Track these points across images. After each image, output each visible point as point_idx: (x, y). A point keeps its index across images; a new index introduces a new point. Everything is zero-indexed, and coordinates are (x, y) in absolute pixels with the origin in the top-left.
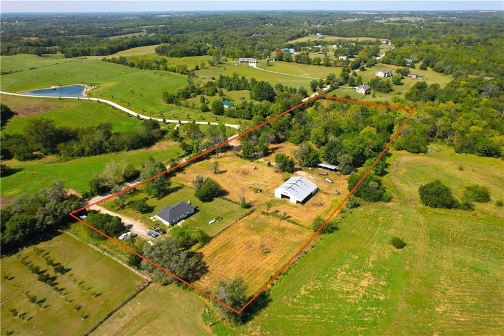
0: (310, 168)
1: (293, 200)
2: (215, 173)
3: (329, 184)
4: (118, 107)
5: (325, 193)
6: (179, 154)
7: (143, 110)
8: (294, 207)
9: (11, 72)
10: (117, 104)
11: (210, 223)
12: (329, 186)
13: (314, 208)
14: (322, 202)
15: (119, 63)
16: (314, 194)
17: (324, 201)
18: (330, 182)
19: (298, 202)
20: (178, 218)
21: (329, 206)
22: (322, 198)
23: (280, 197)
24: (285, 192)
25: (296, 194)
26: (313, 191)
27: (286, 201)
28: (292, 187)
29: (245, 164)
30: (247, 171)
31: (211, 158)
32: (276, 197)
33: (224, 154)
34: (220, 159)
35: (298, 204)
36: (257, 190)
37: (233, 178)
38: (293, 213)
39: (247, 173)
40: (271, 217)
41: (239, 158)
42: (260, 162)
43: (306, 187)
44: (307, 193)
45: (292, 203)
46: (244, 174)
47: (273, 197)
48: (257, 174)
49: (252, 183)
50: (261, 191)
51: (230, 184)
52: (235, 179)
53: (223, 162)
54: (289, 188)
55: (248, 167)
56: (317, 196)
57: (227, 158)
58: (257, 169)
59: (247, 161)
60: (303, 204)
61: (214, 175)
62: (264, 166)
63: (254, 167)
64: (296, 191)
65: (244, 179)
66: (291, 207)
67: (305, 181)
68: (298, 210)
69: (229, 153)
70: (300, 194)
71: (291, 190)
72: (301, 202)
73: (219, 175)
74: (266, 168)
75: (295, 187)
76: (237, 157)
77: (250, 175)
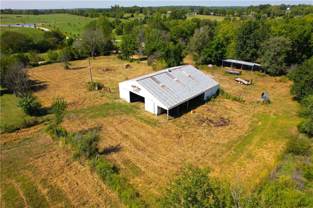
0: (210, 66)
2: (67, 68)
3: (244, 86)
5: (235, 99)
8: (149, 123)
12: (243, 88)
13: (202, 130)
14: (226, 117)
16: (209, 99)
17: (232, 114)
18: (246, 83)
19: (162, 111)
21: (247, 127)
22: (227, 109)
24: (135, 87)
25: (160, 91)
26: (205, 91)
27: (139, 108)
28: (156, 77)
29: (120, 63)
30: (112, 69)
31: (87, 59)
32: (121, 98)
33: (106, 57)
34: (95, 60)
35: (158, 115)
36: (94, 85)
37: (84, 73)
38: (134, 137)
39: (111, 70)
40: (60, 143)
41: (120, 60)
42: (142, 63)
43: (191, 82)
44: (190, 93)
45: (148, 112)
46: (104, 71)
47: (116, 99)
48: (125, 71)
49: (103, 79)
50: (100, 88)
51: (67, 79)
52: (85, 75)
53: (95, 62)
54: (148, 77)
55: (121, 65)
56: (216, 103)
57: (105, 59)
58: (131, 67)
59: (126, 62)
60: (171, 117)
61: (64, 70)
62: (143, 65)
63: (126, 65)
64: (163, 86)
65: (98, 75)
66: (139, 122)
67: (192, 72)
68: (155, 132)
69: (112, 56)
70: (172, 93)
71: (150, 83)
72: (169, 110)
73: (70, 71)
74: (143, 67)
75: (165, 78)
76: (118, 59)
77: (113, 71)
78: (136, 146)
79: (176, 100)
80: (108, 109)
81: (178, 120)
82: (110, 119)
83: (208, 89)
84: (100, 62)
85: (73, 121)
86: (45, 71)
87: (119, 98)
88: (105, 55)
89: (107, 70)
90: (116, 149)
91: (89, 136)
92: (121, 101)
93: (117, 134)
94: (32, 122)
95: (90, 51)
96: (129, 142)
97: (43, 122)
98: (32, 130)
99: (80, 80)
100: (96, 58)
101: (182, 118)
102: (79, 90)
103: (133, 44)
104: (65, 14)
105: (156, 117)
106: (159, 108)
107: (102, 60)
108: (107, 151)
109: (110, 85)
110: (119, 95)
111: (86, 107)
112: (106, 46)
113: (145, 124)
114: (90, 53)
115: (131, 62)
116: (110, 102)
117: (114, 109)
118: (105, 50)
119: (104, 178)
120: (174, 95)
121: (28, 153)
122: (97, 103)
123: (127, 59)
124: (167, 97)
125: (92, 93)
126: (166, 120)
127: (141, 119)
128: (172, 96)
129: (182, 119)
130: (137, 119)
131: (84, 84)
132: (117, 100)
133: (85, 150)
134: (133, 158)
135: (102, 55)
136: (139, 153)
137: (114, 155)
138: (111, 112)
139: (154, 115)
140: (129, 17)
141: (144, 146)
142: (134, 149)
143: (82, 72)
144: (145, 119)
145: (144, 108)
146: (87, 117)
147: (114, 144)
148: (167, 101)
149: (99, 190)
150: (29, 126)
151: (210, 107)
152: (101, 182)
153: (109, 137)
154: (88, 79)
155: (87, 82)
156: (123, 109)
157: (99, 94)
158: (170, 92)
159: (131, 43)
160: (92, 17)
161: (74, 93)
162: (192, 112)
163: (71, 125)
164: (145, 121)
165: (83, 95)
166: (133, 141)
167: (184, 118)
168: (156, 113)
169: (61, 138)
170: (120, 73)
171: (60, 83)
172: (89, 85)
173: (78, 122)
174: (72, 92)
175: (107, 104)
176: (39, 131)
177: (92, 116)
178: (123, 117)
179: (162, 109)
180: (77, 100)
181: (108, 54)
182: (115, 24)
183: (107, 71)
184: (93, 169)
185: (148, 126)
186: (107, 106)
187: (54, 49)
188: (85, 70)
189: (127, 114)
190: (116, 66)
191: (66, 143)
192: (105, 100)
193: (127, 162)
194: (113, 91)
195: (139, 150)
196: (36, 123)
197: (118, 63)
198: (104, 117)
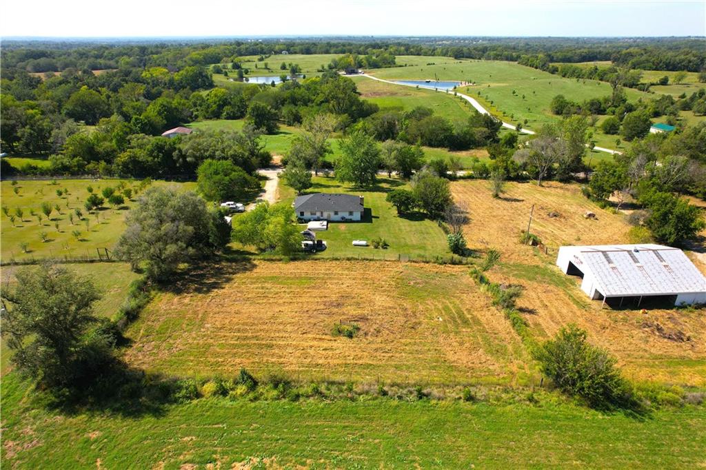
1: (587, 287)
2: (497, 196)
4: (474, 105)
6: (478, 161)
7: (504, 113)
9: (406, 65)
10: (479, 103)
11: (354, 242)
13: (638, 333)
15: (536, 68)
16: (683, 306)
19: (599, 297)
20: (318, 214)
23: (565, 270)
24: (577, 258)
25: (606, 273)
26: (681, 294)
27: (573, 284)
28: (610, 254)
29: (581, 206)
30: (564, 214)
31: (528, 182)
32: (557, 264)
33: (562, 184)
34: (541, 188)
35: (593, 299)
36: (529, 238)
37: (519, 212)
38: (554, 310)
39: (561, 216)
40: (482, 289)
41: (585, 197)
42: (622, 214)
43: (662, 274)
44: (650, 288)
45: (583, 292)
46: (549, 215)
47: (550, 263)
48: (582, 225)
49: (544, 229)
50: (535, 243)
51: (494, 217)
52: (520, 215)
53: (540, 192)
54: (599, 251)
55: (580, 211)
56: (692, 315)
57: (558, 190)
58: (596, 219)
59: (593, 204)
60: (607, 306)
61: (492, 199)
62: (621, 221)
63: (589, 213)
64: (613, 268)
65: (538, 221)
66: (567, 298)
67: (675, 261)
68: (578, 313)
69: (574, 186)
70: (622, 280)
71: (598, 259)
72: (606, 298)
73: (500, 201)
74: (619, 224)
75: (623, 257)
76: (582, 195)
77: (562, 220)
78: (552, 318)
79: (623, 290)
80: (537, 273)
81: (615, 313)
82: (535, 285)
83: (686, 291)
84: (549, 194)
85: (495, 273)
86: (466, 193)
87: (555, 265)
88: (561, 181)
89: (555, 216)
90: (531, 312)
91: (512, 290)
92: (555, 269)
93: (538, 301)
94: (457, 261)
95: (537, 170)
96: (546, 312)
97: (467, 264)
98: (457, 268)
99: (511, 222)
100: (543, 184)
101: (622, 312)
102: (508, 238)
103: (616, 178)
104: (511, 63)
105: (589, 301)
106: (596, 291)
107: (553, 191)
108: (521, 310)
109: (550, 242)
110: (556, 260)
111: (512, 263)
112: (569, 166)
113: (571, 303)
114: (538, 173)
115: (603, 208)
116: (542, 265)
117: (544, 275)
118: (564, 172)
119: (514, 325)
120: (623, 283)
121: (455, 286)
122: (526, 262)
123: (599, 199)
124: (612, 282)
125: (524, 247)
126: (600, 307)
127: (570, 296)
128: (619, 283)
129: (621, 314)
130: (565, 295)
131: (516, 231)
132: (551, 266)
133: (504, 301)
134: (544, 325)
135: (557, 180)
136: (552, 323)
137: (528, 316)
138: (539, 277)
139: (589, 297)
140: (652, 84)
141: (560, 320)
142: (548, 319)
143: (516, 209)
144: (575, 298)
145: (580, 286)
146: (511, 275)
147: (531, 307)
148: (609, 286)
149: (508, 330)
150: (454, 263)
151: (676, 315)
152: (511, 327)
153: (528, 301)
154: (523, 225)
155: (521, 229)
156: (554, 278)
157: (532, 252)
158: (620, 277)
159: (613, 175)
160: (564, 76)
161: (501, 241)
162: (641, 311)
163: (492, 276)
164: (574, 299)
165: (512, 246)
166: (550, 312)
167: (625, 313)
168: (592, 296)
169: (484, 284)
170: (573, 227)
171: (484, 220)
172: (522, 234)
173: (500, 275)
174: (500, 239)
175: (537, 267)
176: (463, 271)
177: (516, 274)
178: (551, 287)
179: (600, 294)
180: (504, 251)
181: (566, 180)
182: (610, 104)
183: (554, 218)
184: (507, 317)
185: (575, 306)
186: (536, 270)
187: (479, 146)
188: (521, 206)
189: (557, 285)
190: (572, 210)
191: (488, 290)
192: (537, 261)
193: (537, 325)
194: (551, 253)
195: (553, 321)
196: (460, 263)
197: (577, 204)
198: (530, 280)
